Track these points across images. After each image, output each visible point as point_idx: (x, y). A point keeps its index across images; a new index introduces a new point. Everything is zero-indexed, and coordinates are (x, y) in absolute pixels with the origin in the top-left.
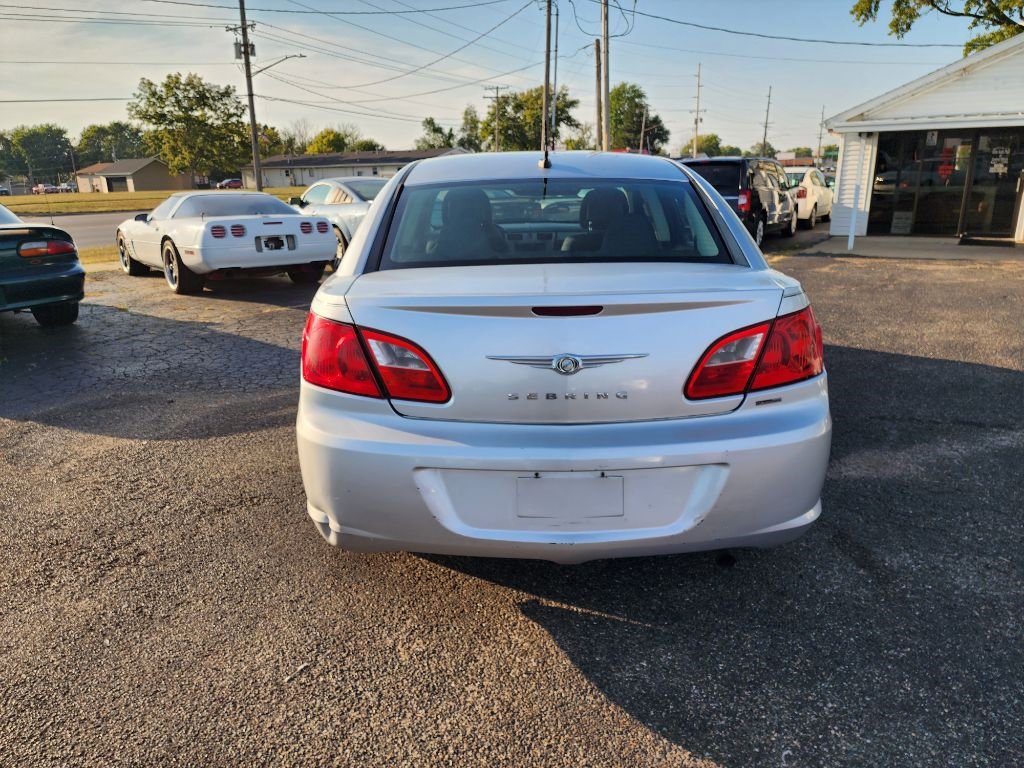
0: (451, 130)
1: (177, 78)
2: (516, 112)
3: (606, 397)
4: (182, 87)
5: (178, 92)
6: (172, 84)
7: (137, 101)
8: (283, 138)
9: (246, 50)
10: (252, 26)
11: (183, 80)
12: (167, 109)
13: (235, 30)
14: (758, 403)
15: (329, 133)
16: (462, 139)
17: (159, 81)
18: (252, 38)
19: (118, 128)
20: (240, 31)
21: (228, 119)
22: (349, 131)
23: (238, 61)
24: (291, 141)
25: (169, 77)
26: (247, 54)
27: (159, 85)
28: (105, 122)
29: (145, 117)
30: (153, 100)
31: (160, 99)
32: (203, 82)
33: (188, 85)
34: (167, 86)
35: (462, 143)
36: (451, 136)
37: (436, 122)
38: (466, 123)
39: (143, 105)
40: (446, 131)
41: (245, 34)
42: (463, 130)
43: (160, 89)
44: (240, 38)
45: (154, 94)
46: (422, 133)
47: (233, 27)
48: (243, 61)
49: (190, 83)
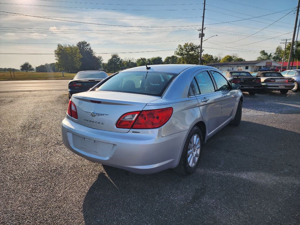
0: (271, 54)
1: (187, 44)
2: (297, 48)
3: (100, 123)
4: (188, 46)
5: (187, 47)
6: (186, 45)
7: (177, 50)
8: (214, 58)
9: (202, 35)
10: (205, 29)
11: (189, 44)
12: (183, 52)
13: (200, 30)
14: (133, 132)
15: (228, 56)
16: (274, 57)
17: (183, 45)
18: (204, 32)
19: (173, 57)
20: (201, 30)
21: (198, 54)
22: (235, 55)
23: (200, 38)
24: (217, 59)
25: (185, 44)
26: (202, 36)
27: (183, 46)
28: (171, 56)
29: (178, 54)
30: (181, 50)
31: (182, 49)
32: (193, 44)
33: (189, 45)
34: (185, 46)
35: (274, 58)
36: (270, 55)
37: (265, 52)
38: (277, 51)
39: (178, 51)
40: (269, 54)
41: (202, 31)
42: (275, 54)
43: (183, 47)
44: (201, 32)
45: (181, 48)
46: (259, 55)
47: (200, 29)
48: (201, 38)
49: (190, 45)
